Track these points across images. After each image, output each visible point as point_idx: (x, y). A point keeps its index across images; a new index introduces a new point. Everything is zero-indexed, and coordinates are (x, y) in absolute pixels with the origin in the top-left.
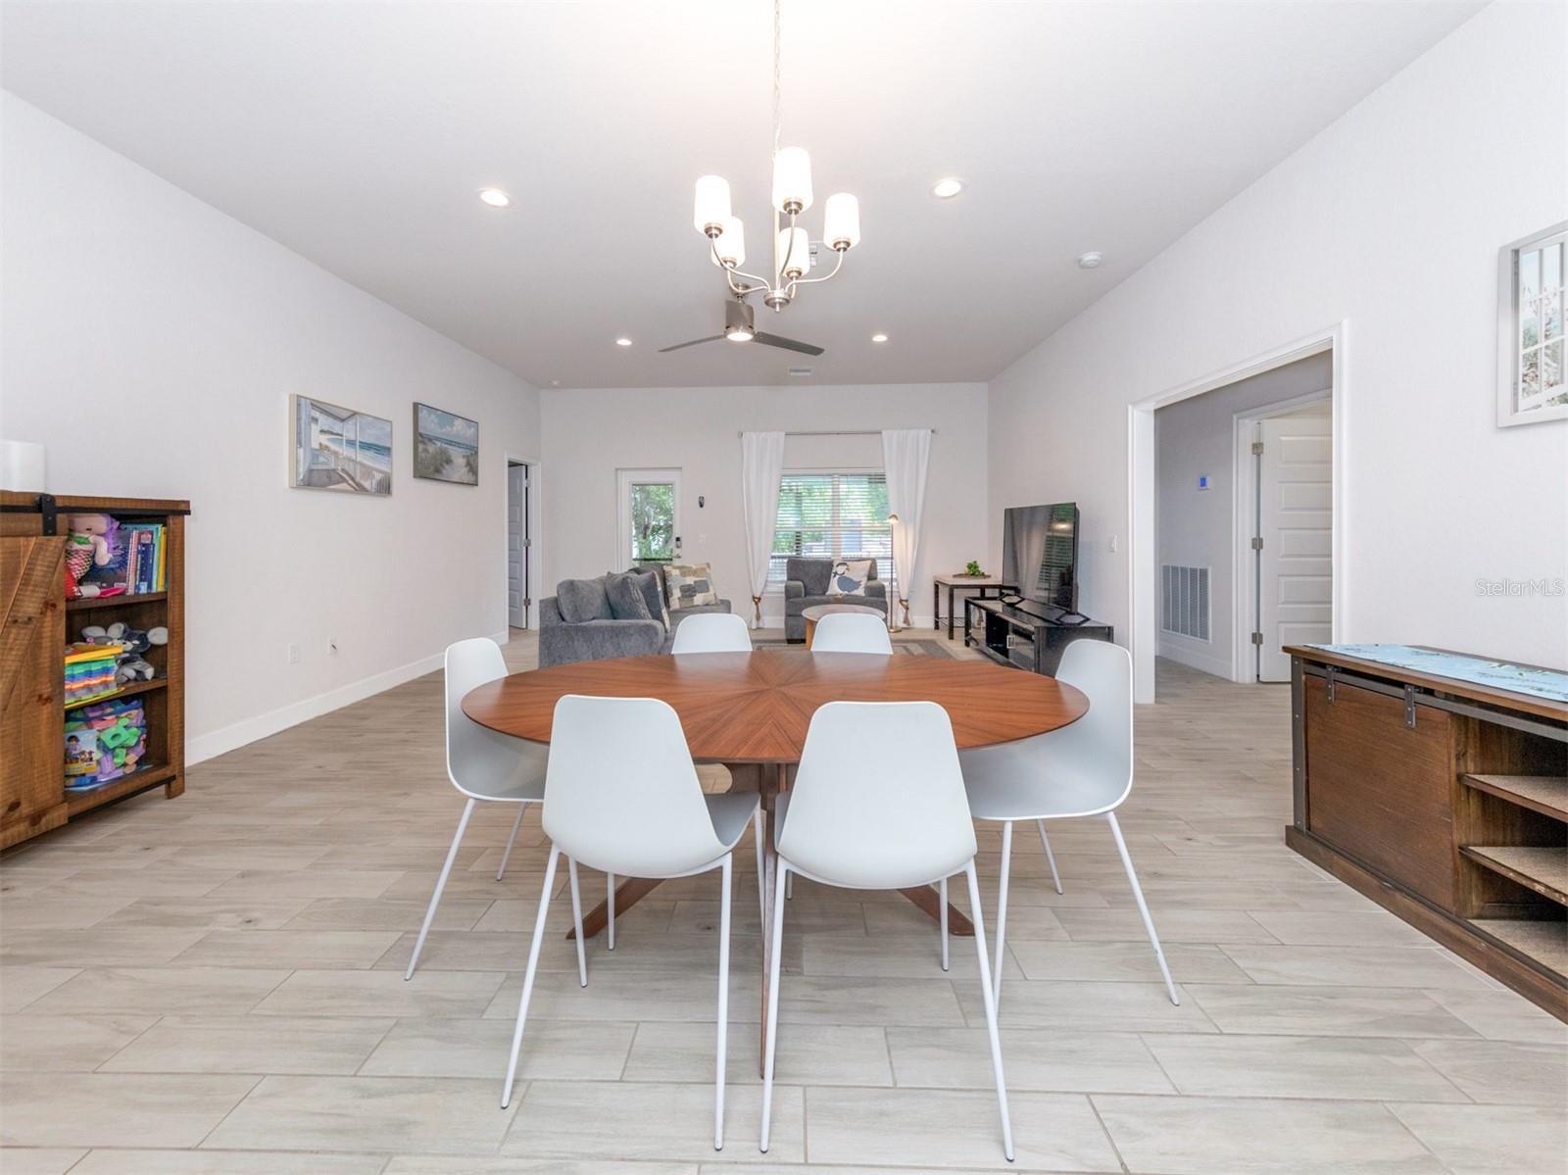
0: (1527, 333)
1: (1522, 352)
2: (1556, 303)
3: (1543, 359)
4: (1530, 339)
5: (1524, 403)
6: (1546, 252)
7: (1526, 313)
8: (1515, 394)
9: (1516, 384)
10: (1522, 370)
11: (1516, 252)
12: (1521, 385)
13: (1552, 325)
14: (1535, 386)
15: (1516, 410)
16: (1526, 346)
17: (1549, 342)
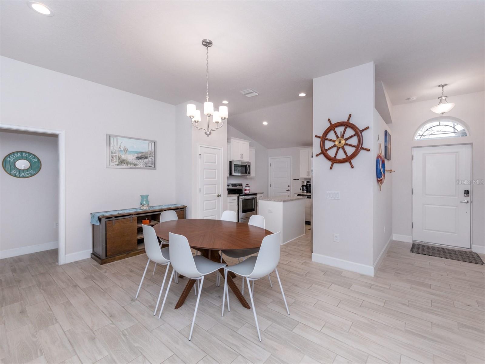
0: (112, 152)
1: (111, 155)
2: (116, 148)
3: (114, 157)
4: (112, 153)
5: (111, 164)
6: (115, 139)
7: (112, 148)
8: (110, 162)
9: (110, 160)
10: (111, 158)
11: (110, 136)
12: (111, 161)
13: (116, 152)
14: (113, 161)
15: (110, 165)
16: (112, 154)
17: (115, 155)
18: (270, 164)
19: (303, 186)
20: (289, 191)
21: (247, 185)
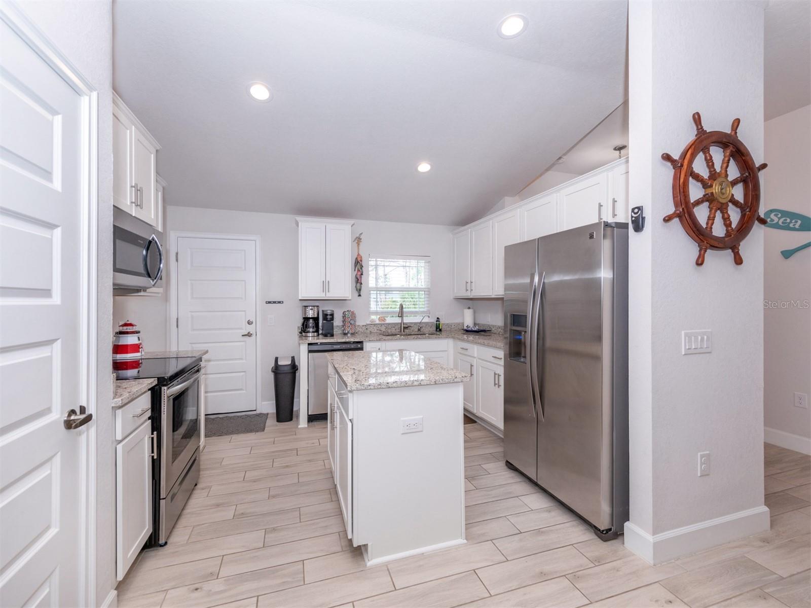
18: (177, 254)
19: (306, 319)
20: (249, 335)
21: (125, 329)
